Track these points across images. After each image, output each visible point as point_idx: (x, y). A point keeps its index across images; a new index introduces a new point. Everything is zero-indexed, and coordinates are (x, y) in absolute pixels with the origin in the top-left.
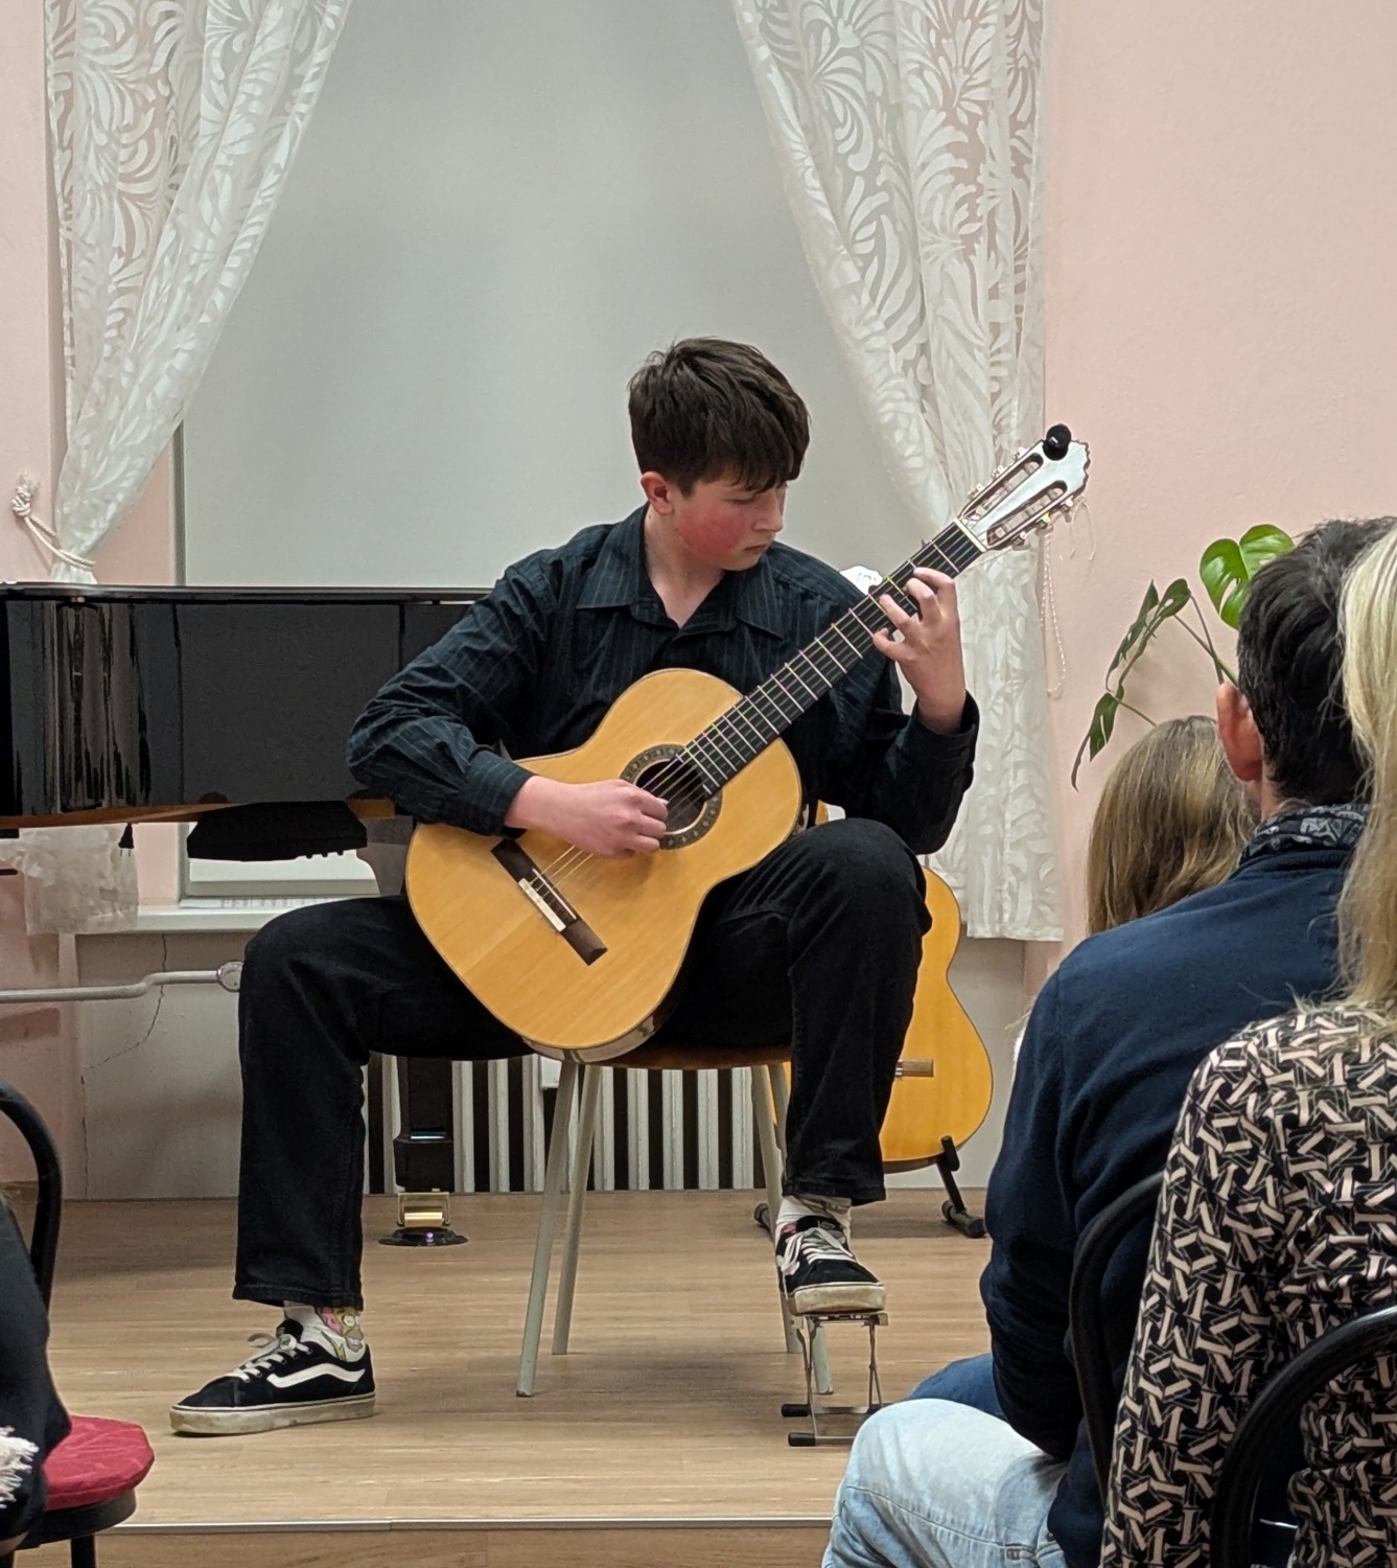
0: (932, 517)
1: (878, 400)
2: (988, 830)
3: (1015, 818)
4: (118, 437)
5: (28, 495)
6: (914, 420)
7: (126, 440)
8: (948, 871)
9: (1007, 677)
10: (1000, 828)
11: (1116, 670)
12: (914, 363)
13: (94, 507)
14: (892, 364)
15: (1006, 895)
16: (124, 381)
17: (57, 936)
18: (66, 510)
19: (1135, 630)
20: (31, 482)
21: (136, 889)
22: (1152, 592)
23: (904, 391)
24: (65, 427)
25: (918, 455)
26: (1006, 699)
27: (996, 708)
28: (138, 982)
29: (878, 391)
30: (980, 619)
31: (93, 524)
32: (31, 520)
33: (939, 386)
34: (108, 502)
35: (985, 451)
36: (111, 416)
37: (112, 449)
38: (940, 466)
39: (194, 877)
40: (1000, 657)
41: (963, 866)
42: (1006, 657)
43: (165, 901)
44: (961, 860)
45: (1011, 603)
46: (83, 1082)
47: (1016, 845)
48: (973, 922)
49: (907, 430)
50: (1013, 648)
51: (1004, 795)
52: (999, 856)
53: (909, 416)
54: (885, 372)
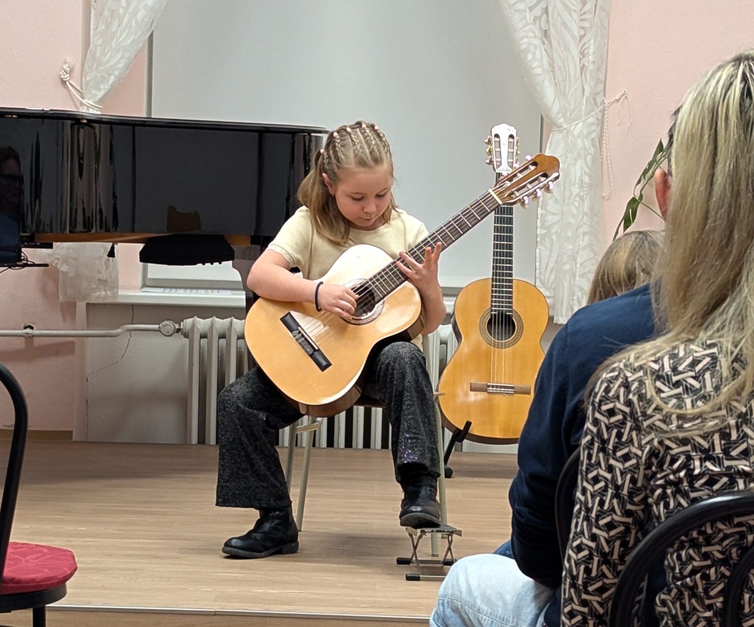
0: (545, 100)
1: (520, 36)
2: (568, 267)
3: (582, 261)
4: (117, 40)
5: (68, 70)
6: (538, 48)
7: (121, 42)
8: (545, 288)
9: (581, 187)
10: (574, 267)
11: (639, 185)
12: (540, 18)
13: (102, 77)
14: (528, 17)
15: (575, 302)
16: (121, 11)
17: (75, 303)
18: (88, 78)
19: (650, 165)
20: (70, 63)
21: (118, 280)
22: (661, 144)
23: (533, 32)
24: (89, 35)
25: (539, 67)
26: (580, 198)
27: (575, 203)
28: (117, 328)
29: (520, 32)
30: (569, 155)
31: (102, 87)
32: (70, 83)
33: (552, 31)
34: (110, 75)
35: (575, 66)
36: (113, 30)
37: (113, 47)
38: (551, 73)
39: (150, 275)
40: (578, 175)
41: (554, 285)
42: (581, 175)
43: (134, 288)
44: (552, 283)
45: (585, 148)
46: (87, 380)
47: (582, 276)
48: (557, 316)
49: (534, 54)
50: (585, 172)
51: (577, 249)
52: (573, 282)
53: (535, 46)
54: (524, 22)
